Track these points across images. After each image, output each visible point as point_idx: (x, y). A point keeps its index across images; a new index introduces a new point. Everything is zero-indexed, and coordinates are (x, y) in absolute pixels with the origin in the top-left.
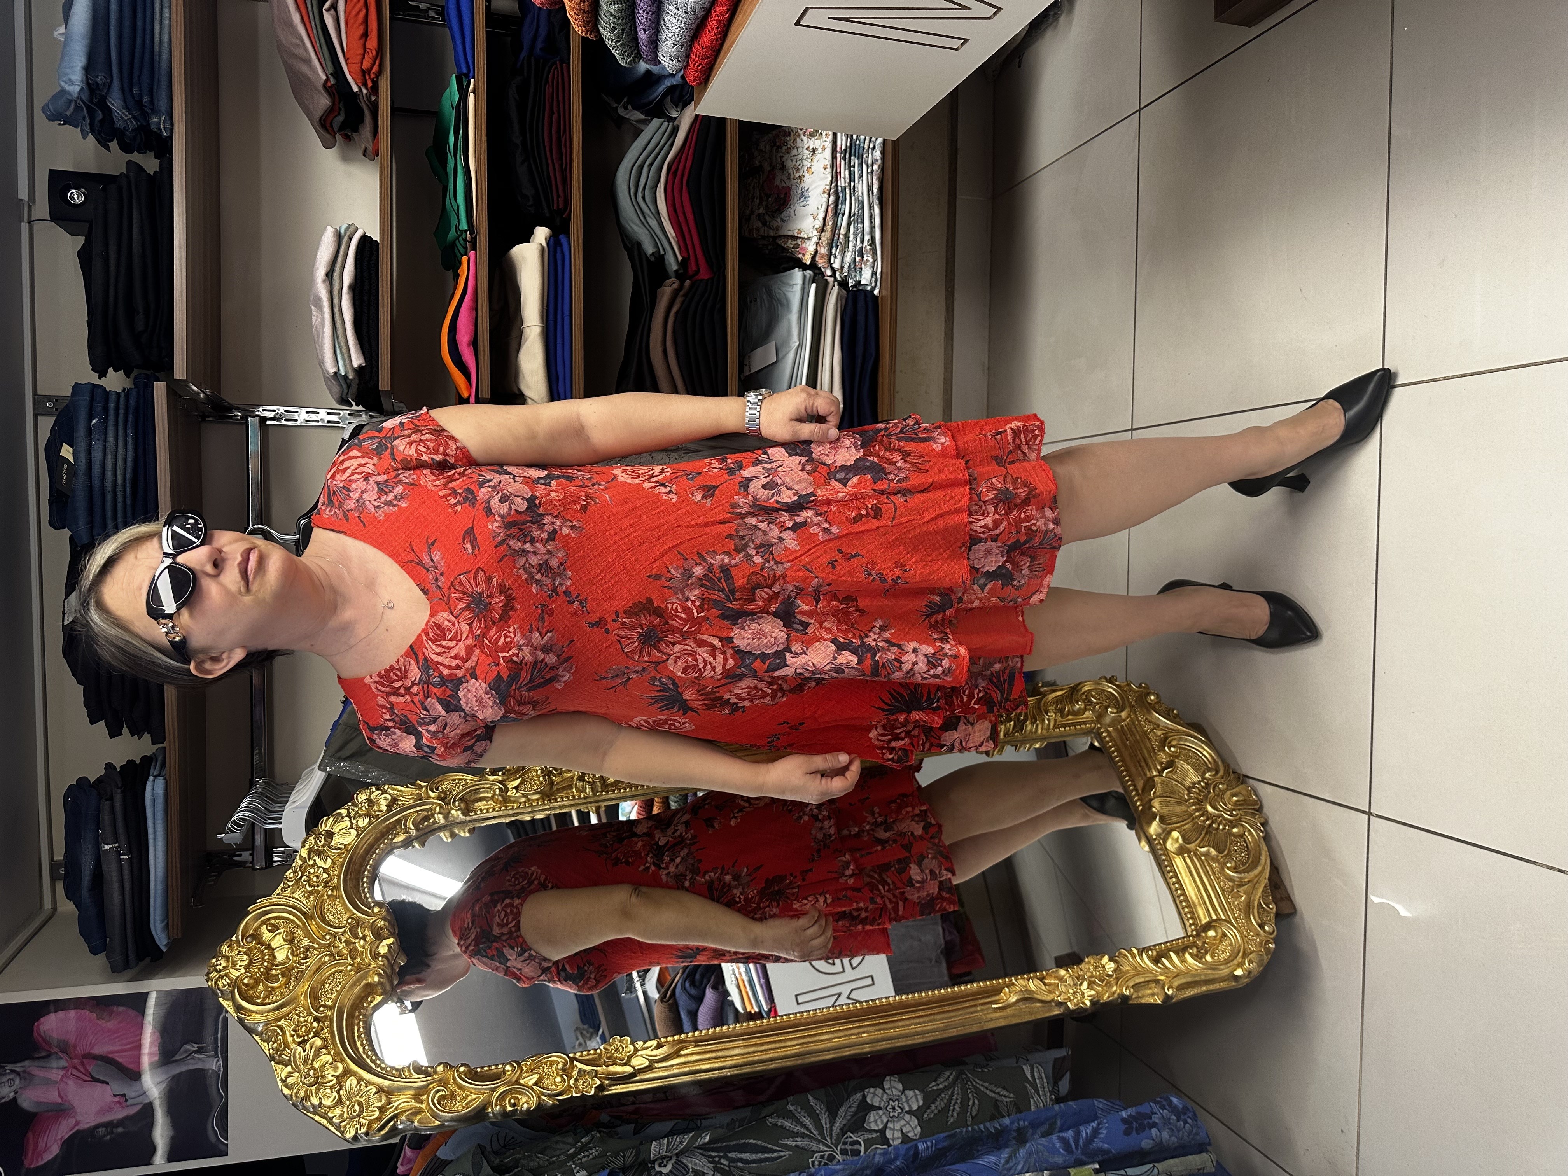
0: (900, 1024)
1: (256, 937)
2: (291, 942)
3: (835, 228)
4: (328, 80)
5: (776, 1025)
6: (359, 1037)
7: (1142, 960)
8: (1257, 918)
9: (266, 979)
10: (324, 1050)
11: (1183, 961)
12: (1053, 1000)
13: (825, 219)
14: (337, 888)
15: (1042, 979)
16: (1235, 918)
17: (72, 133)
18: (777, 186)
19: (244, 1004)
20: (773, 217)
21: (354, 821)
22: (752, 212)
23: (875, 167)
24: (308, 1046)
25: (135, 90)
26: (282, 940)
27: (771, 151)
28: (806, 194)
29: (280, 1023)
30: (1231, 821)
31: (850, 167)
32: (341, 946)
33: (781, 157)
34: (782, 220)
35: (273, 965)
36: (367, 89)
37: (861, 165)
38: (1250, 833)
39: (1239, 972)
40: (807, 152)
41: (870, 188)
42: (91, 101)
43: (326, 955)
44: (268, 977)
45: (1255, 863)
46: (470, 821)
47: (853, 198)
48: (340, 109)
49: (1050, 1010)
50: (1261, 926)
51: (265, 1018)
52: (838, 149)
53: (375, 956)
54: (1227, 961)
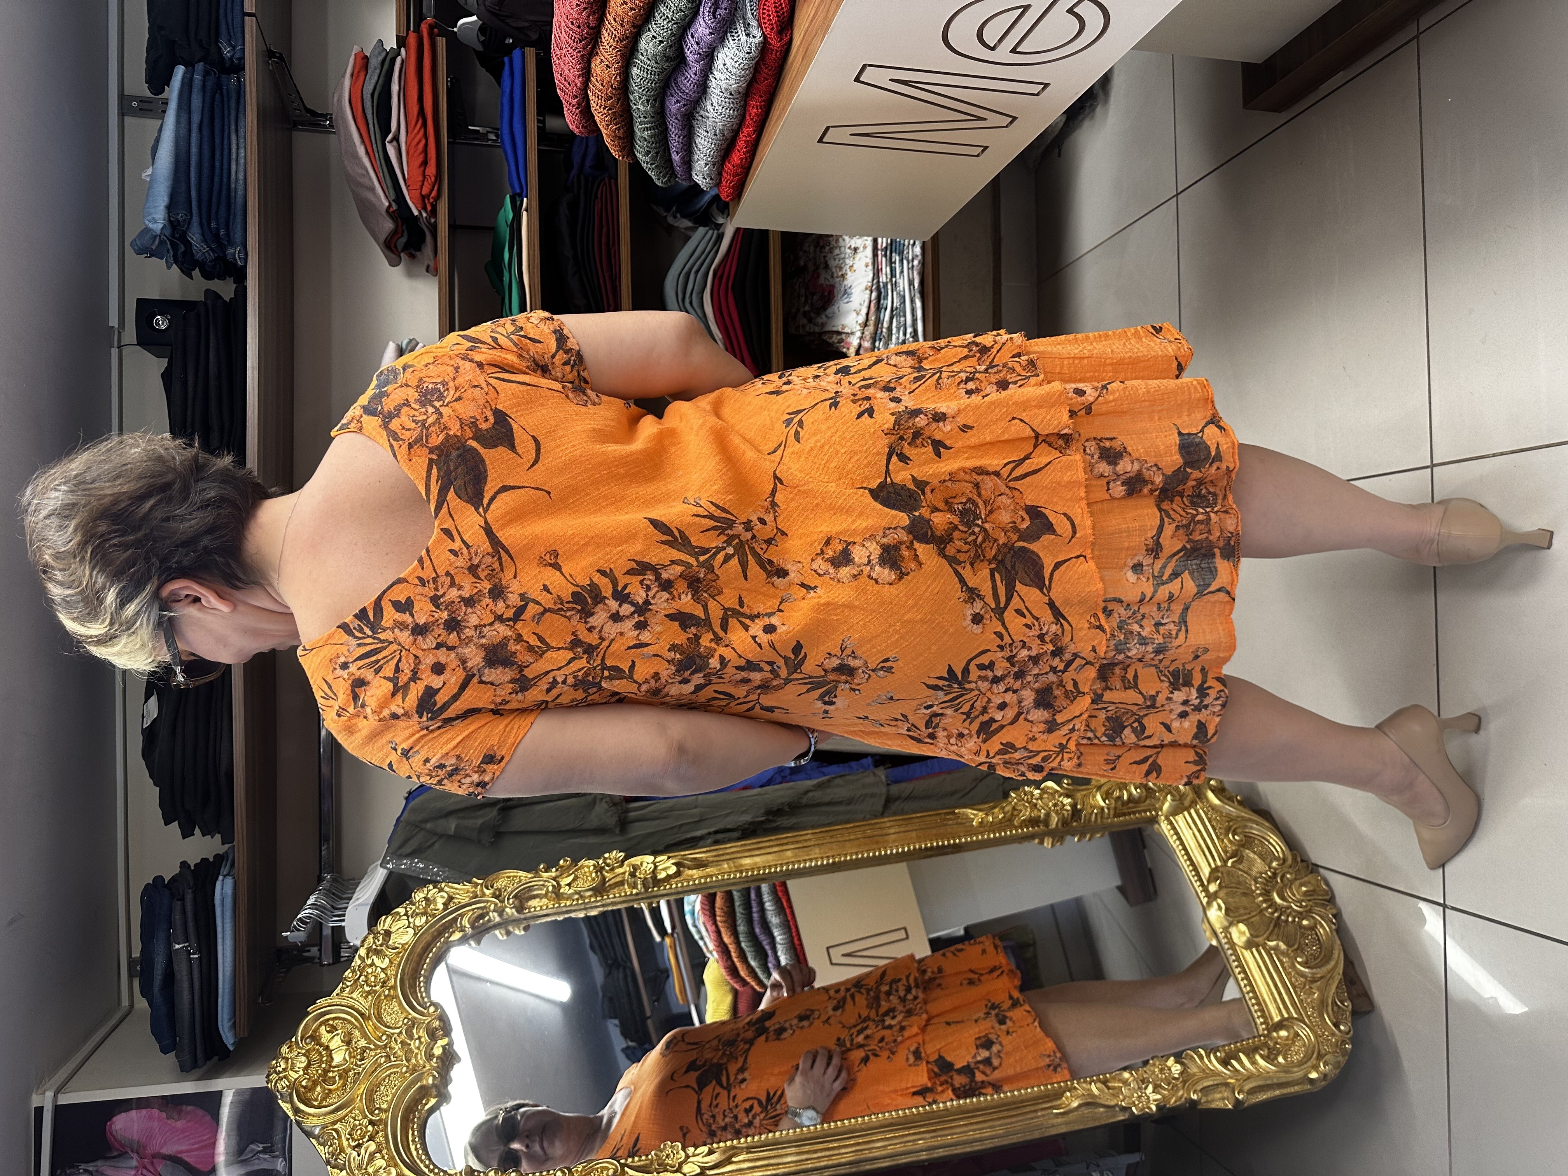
0: (958, 1130)
1: (315, 1038)
2: (348, 1043)
3: (878, 322)
4: (390, 206)
5: (830, 1131)
6: (413, 1141)
7: (1210, 1061)
8: (1332, 1017)
9: (324, 1081)
10: (378, 1155)
11: (1254, 1063)
12: (1117, 1105)
13: (867, 314)
14: (394, 987)
15: (1105, 1082)
16: (1308, 1017)
17: (158, 264)
18: (822, 285)
19: (302, 1107)
20: (818, 314)
21: (411, 920)
22: (798, 310)
23: (916, 263)
24: (363, 1151)
25: (213, 225)
26: (340, 1042)
27: (815, 251)
28: (849, 291)
29: (335, 1127)
30: (1300, 913)
31: (891, 263)
32: (397, 1048)
33: (825, 257)
34: (826, 316)
35: (330, 1066)
36: (426, 211)
37: (901, 261)
38: (1322, 926)
39: (1314, 1075)
40: (848, 251)
41: (911, 283)
42: (173, 235)
43: (382, 1057)
44: (324, 1077)
45: (1328, 958)
46: (525, 919)
47: (895, 293)
48: (403, 231)
49: (1114, 1116)
50: (1336, 1025)
51: (321, 1121)
52: (879, 247)
53: (430, 1057)
54: (1301, 1063)
